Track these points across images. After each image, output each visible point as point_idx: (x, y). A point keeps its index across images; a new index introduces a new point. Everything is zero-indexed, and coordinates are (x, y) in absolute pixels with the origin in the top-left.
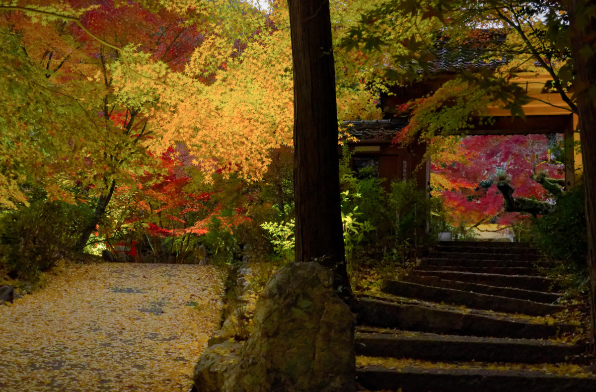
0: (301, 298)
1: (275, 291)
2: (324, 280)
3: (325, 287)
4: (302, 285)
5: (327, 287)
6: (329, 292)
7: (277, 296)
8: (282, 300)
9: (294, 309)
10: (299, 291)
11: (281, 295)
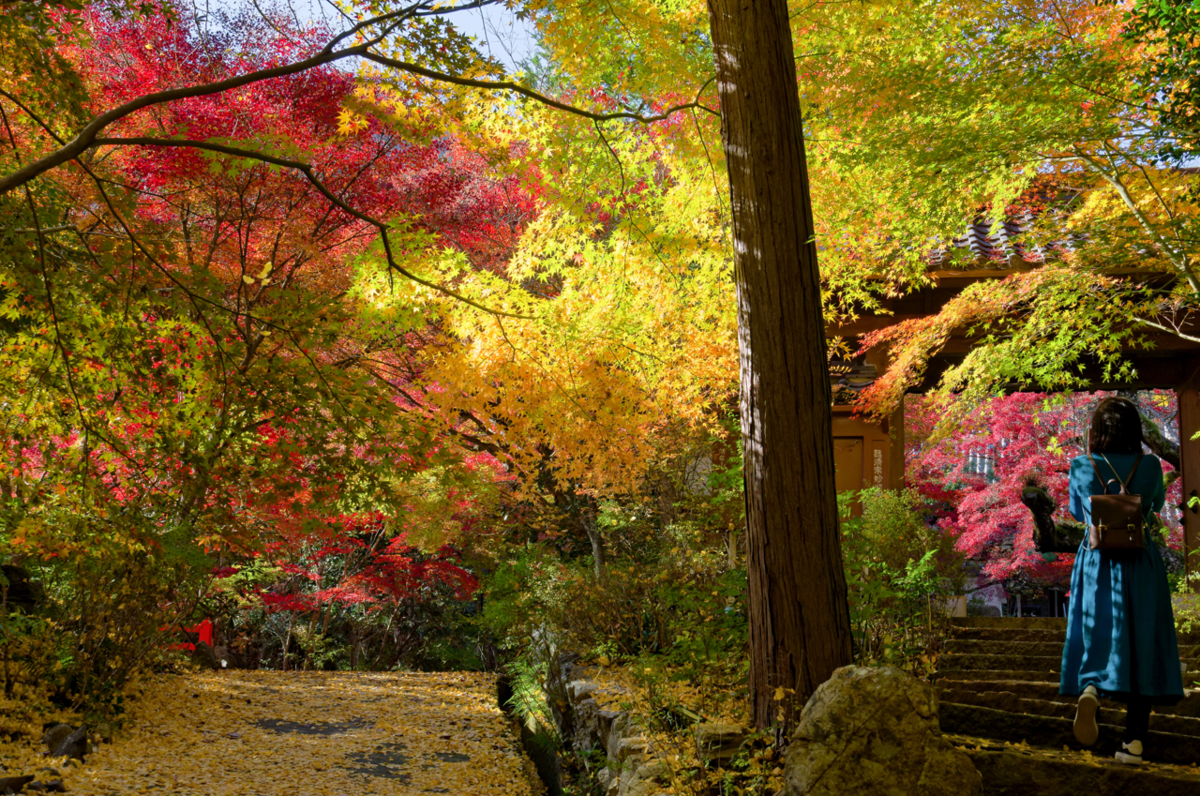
0: (877, 741)
1: (827, 726)
2: (920, 702)
3: (923, 717)
4: (880, 713)
5: (927, 718)
6: (930, 728)
7: (833, 737)
8: (842, 746)
9: (865, 762)
10: (873, 725)
11: (839, 734)
